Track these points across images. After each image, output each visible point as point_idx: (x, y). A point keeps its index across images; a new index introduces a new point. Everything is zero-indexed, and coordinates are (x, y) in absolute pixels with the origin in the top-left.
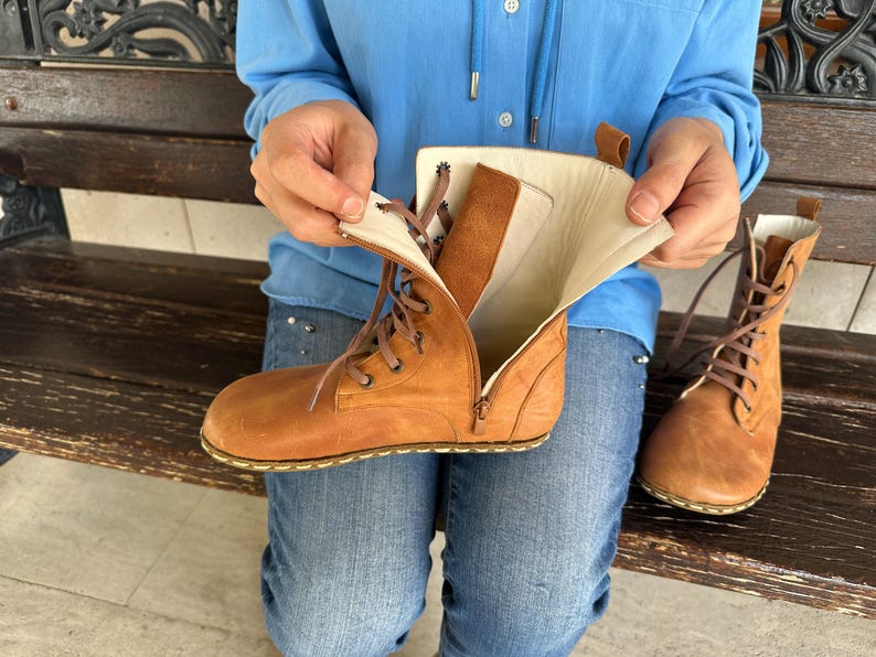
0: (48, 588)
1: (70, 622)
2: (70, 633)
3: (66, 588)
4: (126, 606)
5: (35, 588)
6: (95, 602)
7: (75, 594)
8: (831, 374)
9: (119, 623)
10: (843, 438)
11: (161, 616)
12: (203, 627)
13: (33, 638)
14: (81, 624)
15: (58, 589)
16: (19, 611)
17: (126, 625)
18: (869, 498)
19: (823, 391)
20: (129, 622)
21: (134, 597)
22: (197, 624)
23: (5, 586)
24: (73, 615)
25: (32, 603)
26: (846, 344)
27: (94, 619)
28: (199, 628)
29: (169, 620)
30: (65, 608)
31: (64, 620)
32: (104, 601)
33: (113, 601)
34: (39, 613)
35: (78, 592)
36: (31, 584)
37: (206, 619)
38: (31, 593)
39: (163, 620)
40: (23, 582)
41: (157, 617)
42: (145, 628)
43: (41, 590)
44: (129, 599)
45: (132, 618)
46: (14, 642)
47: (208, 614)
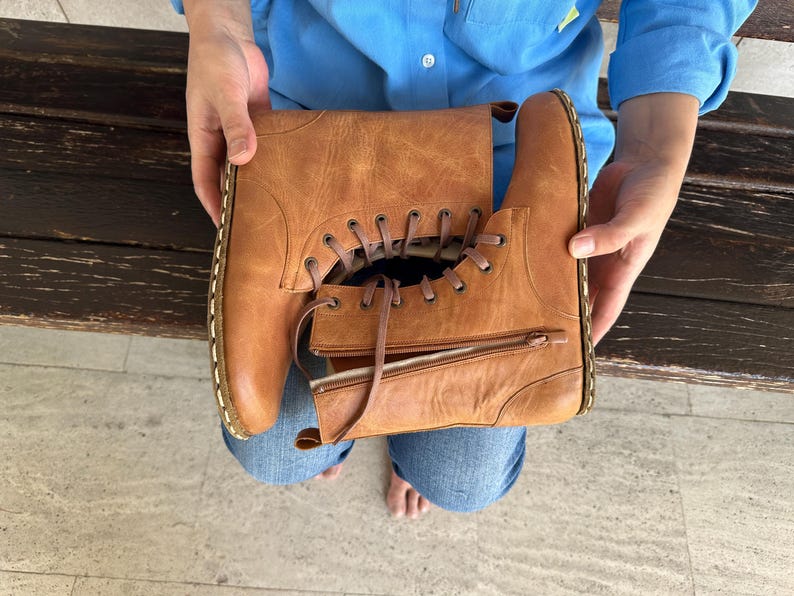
0: (46, 367)
1: (81, 393)
2: (85, 402)
3: (61, 364)
4: (125, 372)
5: (33, 368)
6: (97, 373)
7: (73, 368)
8: (747, 155)
9: (125, 387)
10: (751, 227)
11: (160, 376)
12: (200, 380)
13: (55, 411)
14: (91, 393)
15: (55, 367)
16: (28, 391)
17: (132, 388)
18: (770, 294)
19: (738, 175)
20: (134, 385)
21: (128, 363)
22: (193, 378)
23: (3, 371)
24: (81, 387)
25: (37, 382)
26: (759, 115)
27: (101, 387)
28: (197, 381)
29: (168, 378)
30: (69, 381)
31: (74, 392)
32: (103, 371)
33: (110, 369)
34: (48, 390)
35: (75, 366)
36: (28, 366)
37: (200, 373)
38: (32, 373)
39: (161, 379)
40: (19, 365)
41: (156, 377)
42: (150, 388)
43: (41, 370)
44: (124, 365)
45: (135, 381)
46: (39, 417)
47: (199, 368)
